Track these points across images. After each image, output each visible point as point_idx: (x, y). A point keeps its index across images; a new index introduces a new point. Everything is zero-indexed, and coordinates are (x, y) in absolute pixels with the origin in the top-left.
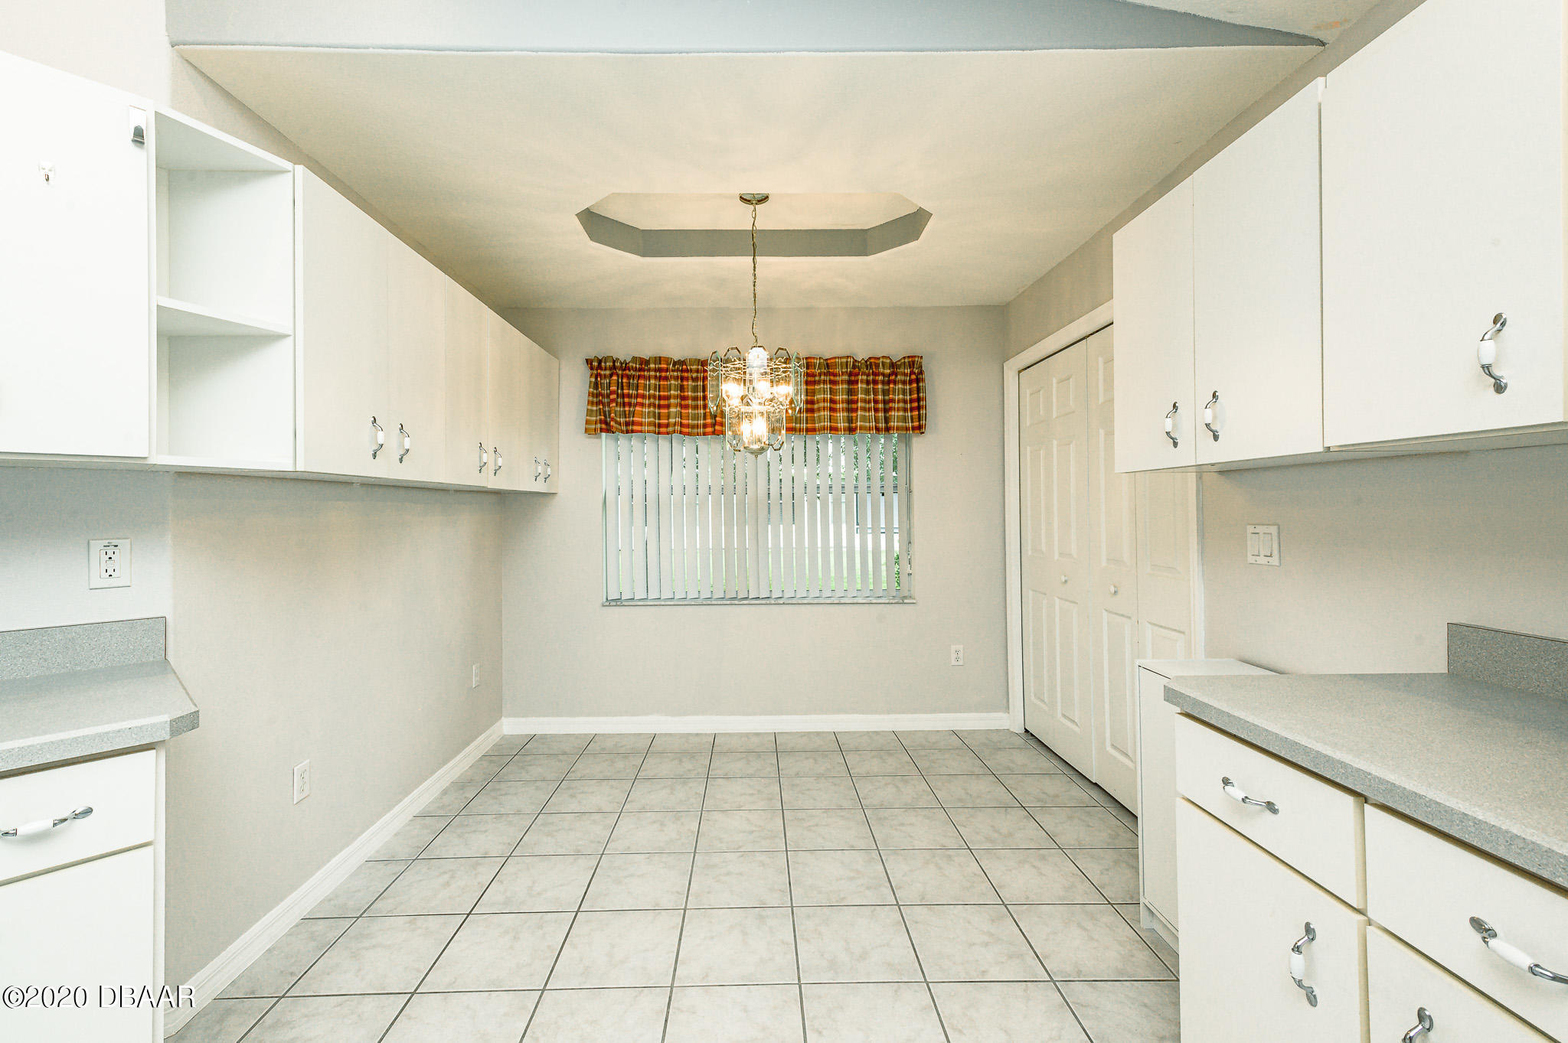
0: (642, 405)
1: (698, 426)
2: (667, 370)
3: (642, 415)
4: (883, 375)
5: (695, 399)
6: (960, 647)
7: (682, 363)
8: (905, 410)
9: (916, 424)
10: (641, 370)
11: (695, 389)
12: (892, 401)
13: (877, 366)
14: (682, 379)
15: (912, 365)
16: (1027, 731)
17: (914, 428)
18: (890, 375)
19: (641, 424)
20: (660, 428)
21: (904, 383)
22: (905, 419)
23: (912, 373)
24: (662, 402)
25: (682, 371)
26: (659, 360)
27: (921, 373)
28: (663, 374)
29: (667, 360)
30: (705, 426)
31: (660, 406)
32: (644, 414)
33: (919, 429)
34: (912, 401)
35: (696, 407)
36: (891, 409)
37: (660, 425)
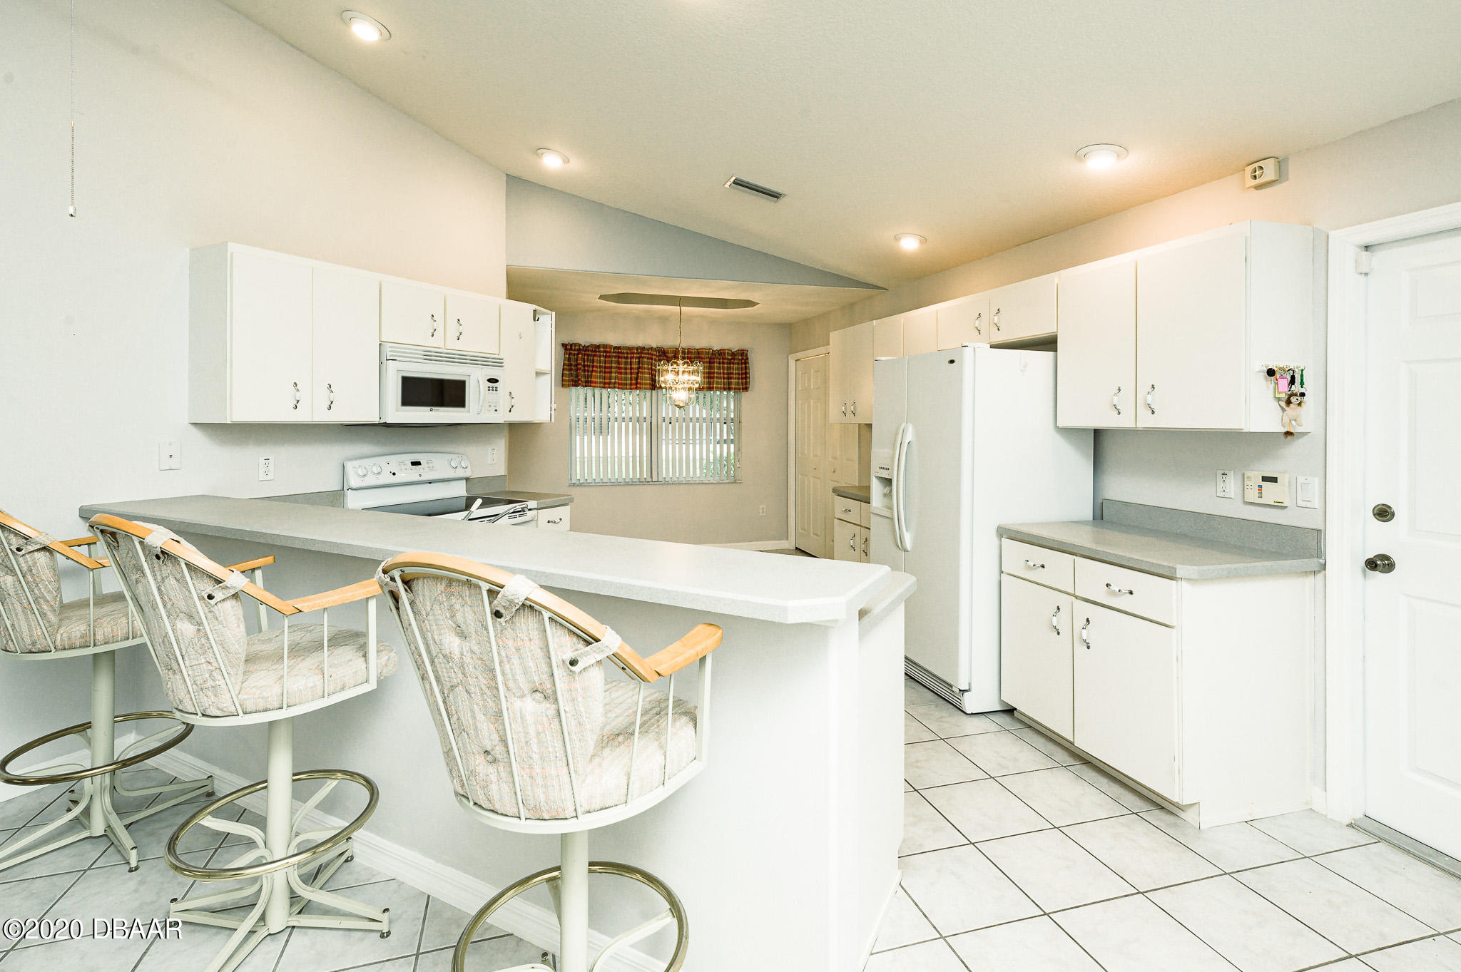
0: (596, 372)
1: (626, 384)
2: (610, 352)
3: (596, 377)
4: (728, 359)
5: (626, 369)
6: (764, 506)
7: (619, 348)
8: (739, 379)
9: (744, 386)
10: (595, 351)
11: (626, 363)
12: (732, 374)
13: (724, 354)
14: (619, 357)
15: (742, 354)
16: (797, 548)
17: (743, 389)
18: (731, 359)
19: (596, 383)
20: (606, 385)
21: (738, 364)
22: (738, 384)
23: (743, 359)
24: (607, 370)
25: (618, 353)
26: (605, 346)
27: (747, 359)
28: (608, 354)
29: (610, 346)
30: (631, 384)
31: (605, 372)
32: (597, 376)
33: (746, 389)
34: (742, 374)
35: (626, 373)
36: (731, 378)
37: (605, 383)
